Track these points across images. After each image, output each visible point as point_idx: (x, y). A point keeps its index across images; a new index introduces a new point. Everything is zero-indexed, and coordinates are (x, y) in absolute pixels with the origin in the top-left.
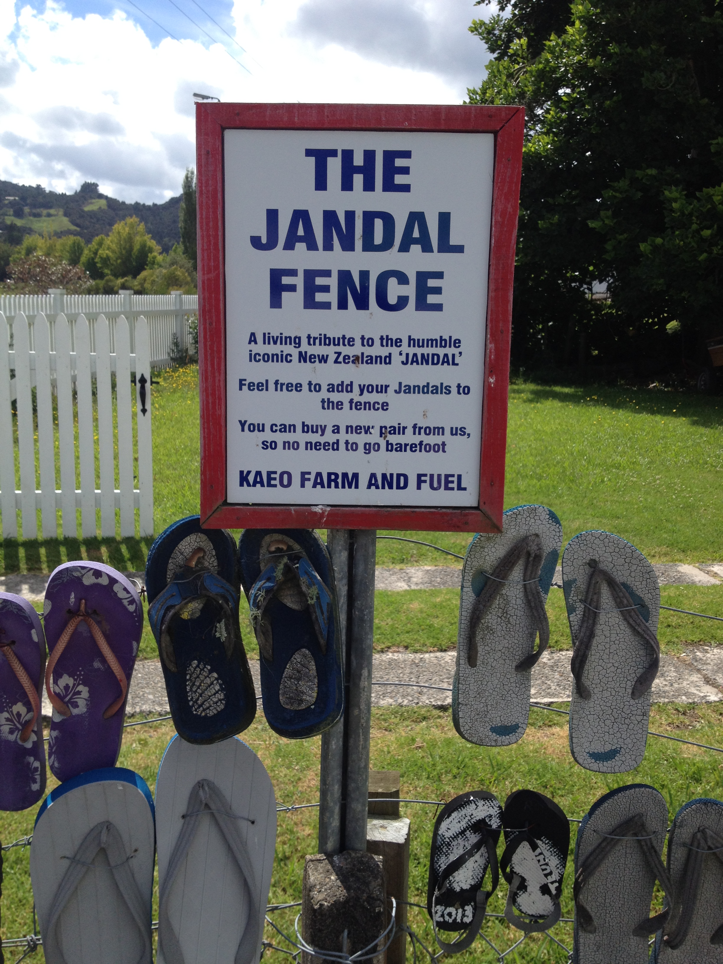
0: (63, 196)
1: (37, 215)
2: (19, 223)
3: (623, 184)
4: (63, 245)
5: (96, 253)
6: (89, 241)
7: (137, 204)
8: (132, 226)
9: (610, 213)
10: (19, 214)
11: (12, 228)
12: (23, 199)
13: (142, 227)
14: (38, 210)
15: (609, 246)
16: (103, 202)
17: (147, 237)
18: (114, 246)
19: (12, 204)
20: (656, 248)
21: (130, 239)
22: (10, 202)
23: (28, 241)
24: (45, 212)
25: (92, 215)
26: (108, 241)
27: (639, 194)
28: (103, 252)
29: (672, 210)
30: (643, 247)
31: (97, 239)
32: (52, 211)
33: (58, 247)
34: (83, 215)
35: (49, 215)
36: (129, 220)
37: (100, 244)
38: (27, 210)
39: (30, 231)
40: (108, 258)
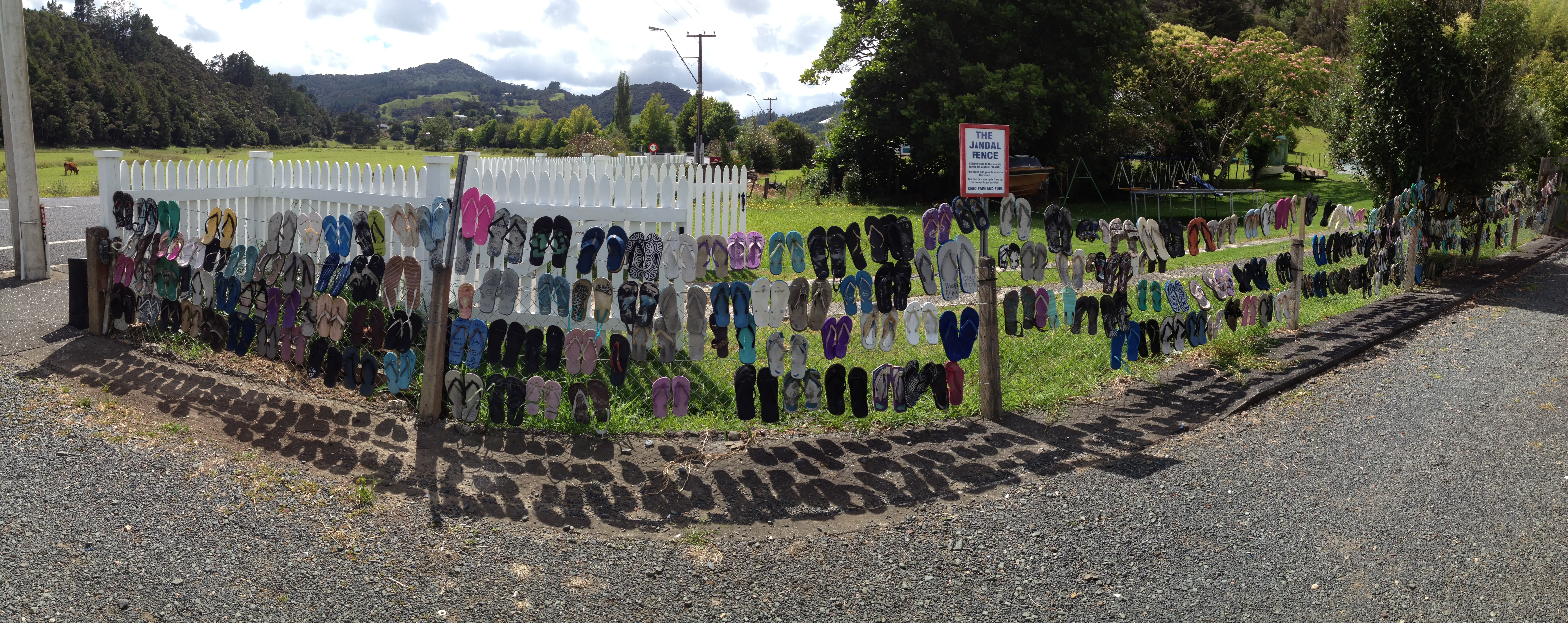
0: (538, 91)
1: (521, 104)
2: (511, 109)
3: (920, 91)
4: (541, 124)
5: (560, 129)
6: (556, 122)
7: (582, 95)
8: (583, 111)
9: (913, 107)
10: (511, 104)
11: (507, 113)
12: (514, 94)
13: (590, 111)
14: (522, 101)
15: (913, 126)
16: (562, 95)
17: (593, 118)
18: (571, 124)
19: (507, 98)
20: (937, 128)
21: (582, 120)
22: (506, 96)
23: (518, 121)
24: (526, 102)
25: (555, 103)
26: (568, 121)
27: (929, 97)
28: (565, 129)
29: (943, 107)
30: (931, 127)
31: (561, 120)
32: (531, 102)
33: (538, 125)
34: (549, 104)
35: (529, 104)
36: (582, 107)
37: (563, 123)
38: (515, 101)
39: (516, 115)
40: (568, 132)
